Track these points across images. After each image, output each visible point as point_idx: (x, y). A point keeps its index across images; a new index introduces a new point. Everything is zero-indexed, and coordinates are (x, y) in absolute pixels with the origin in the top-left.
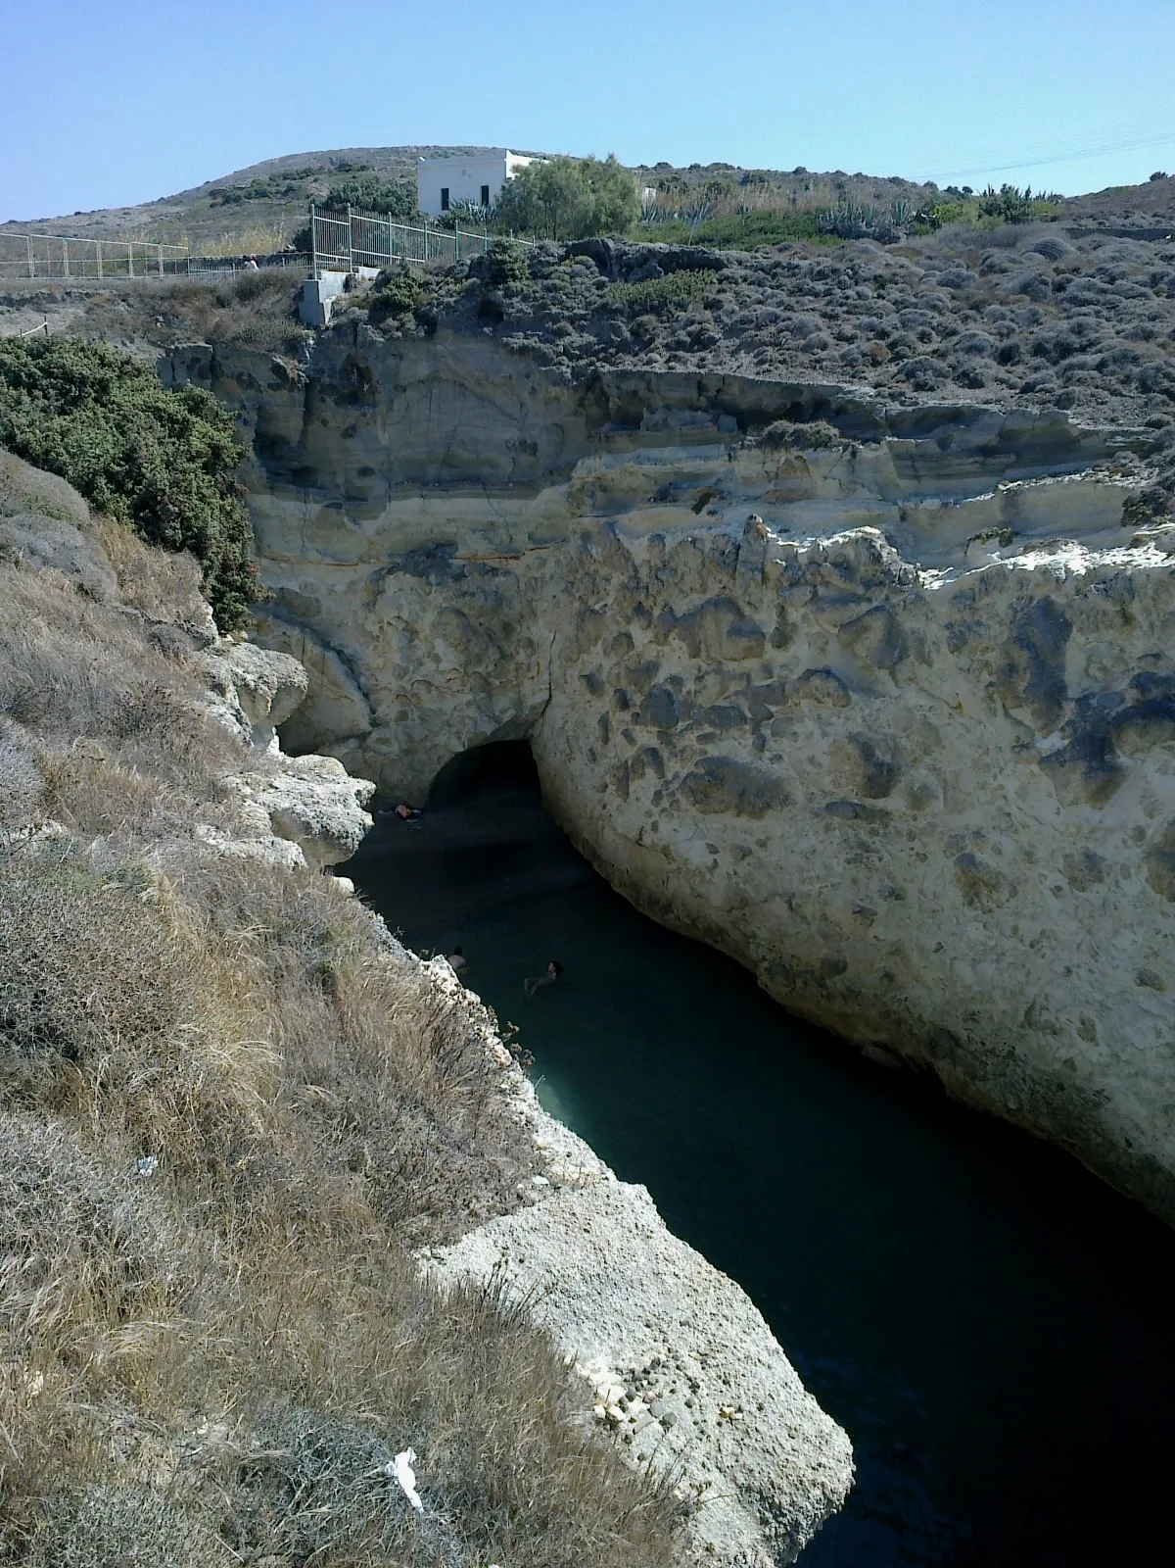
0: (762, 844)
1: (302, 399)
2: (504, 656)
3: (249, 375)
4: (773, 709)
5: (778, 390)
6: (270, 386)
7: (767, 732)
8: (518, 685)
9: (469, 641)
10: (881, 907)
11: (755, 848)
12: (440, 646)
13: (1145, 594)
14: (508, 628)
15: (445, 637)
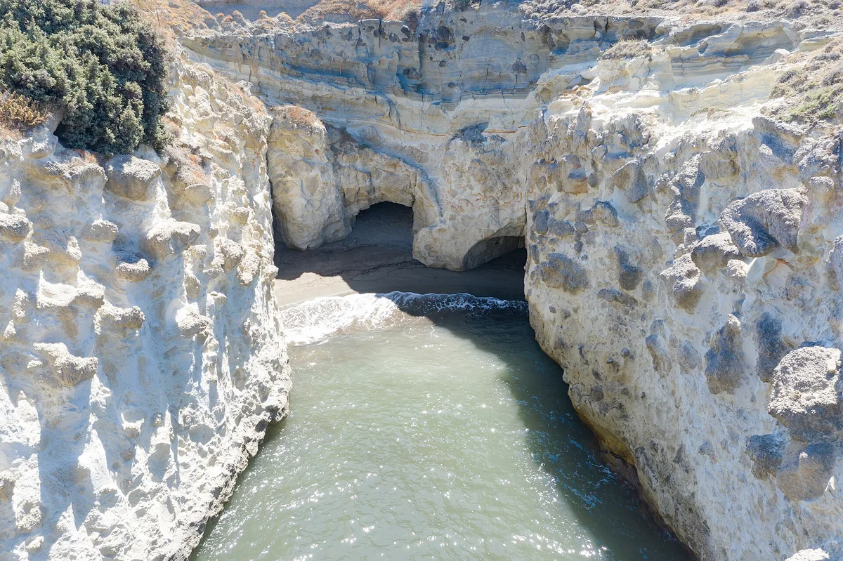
0: (576, 311)
1: (417, 45)
2: (505, 187)
3: (395, 34)
4: (588, 226)
5: (627, 22)
6: (403, 39)
7: (583, 240)
8: (513, 205)
9: (486, 178)
10: (621, 361)
11: (572, 312)
12: (473, 182)
13: (744, 150)
14: (508, 172)
15: (474, 175)
